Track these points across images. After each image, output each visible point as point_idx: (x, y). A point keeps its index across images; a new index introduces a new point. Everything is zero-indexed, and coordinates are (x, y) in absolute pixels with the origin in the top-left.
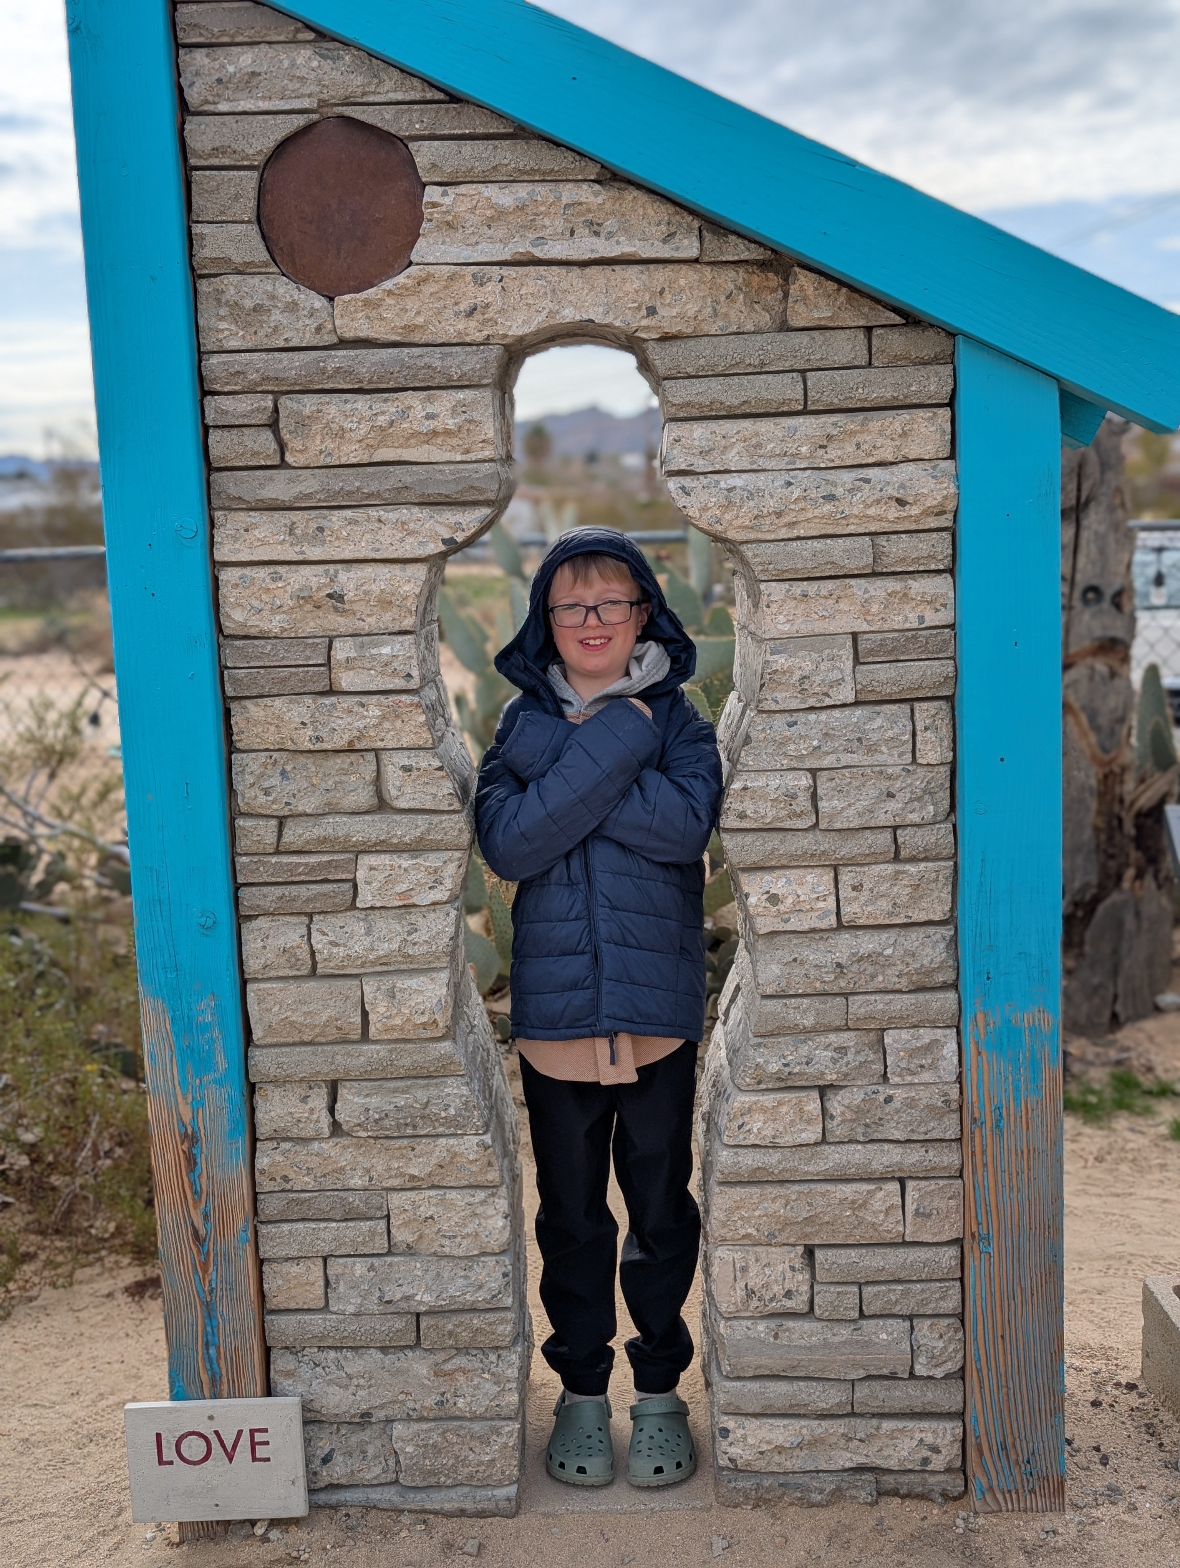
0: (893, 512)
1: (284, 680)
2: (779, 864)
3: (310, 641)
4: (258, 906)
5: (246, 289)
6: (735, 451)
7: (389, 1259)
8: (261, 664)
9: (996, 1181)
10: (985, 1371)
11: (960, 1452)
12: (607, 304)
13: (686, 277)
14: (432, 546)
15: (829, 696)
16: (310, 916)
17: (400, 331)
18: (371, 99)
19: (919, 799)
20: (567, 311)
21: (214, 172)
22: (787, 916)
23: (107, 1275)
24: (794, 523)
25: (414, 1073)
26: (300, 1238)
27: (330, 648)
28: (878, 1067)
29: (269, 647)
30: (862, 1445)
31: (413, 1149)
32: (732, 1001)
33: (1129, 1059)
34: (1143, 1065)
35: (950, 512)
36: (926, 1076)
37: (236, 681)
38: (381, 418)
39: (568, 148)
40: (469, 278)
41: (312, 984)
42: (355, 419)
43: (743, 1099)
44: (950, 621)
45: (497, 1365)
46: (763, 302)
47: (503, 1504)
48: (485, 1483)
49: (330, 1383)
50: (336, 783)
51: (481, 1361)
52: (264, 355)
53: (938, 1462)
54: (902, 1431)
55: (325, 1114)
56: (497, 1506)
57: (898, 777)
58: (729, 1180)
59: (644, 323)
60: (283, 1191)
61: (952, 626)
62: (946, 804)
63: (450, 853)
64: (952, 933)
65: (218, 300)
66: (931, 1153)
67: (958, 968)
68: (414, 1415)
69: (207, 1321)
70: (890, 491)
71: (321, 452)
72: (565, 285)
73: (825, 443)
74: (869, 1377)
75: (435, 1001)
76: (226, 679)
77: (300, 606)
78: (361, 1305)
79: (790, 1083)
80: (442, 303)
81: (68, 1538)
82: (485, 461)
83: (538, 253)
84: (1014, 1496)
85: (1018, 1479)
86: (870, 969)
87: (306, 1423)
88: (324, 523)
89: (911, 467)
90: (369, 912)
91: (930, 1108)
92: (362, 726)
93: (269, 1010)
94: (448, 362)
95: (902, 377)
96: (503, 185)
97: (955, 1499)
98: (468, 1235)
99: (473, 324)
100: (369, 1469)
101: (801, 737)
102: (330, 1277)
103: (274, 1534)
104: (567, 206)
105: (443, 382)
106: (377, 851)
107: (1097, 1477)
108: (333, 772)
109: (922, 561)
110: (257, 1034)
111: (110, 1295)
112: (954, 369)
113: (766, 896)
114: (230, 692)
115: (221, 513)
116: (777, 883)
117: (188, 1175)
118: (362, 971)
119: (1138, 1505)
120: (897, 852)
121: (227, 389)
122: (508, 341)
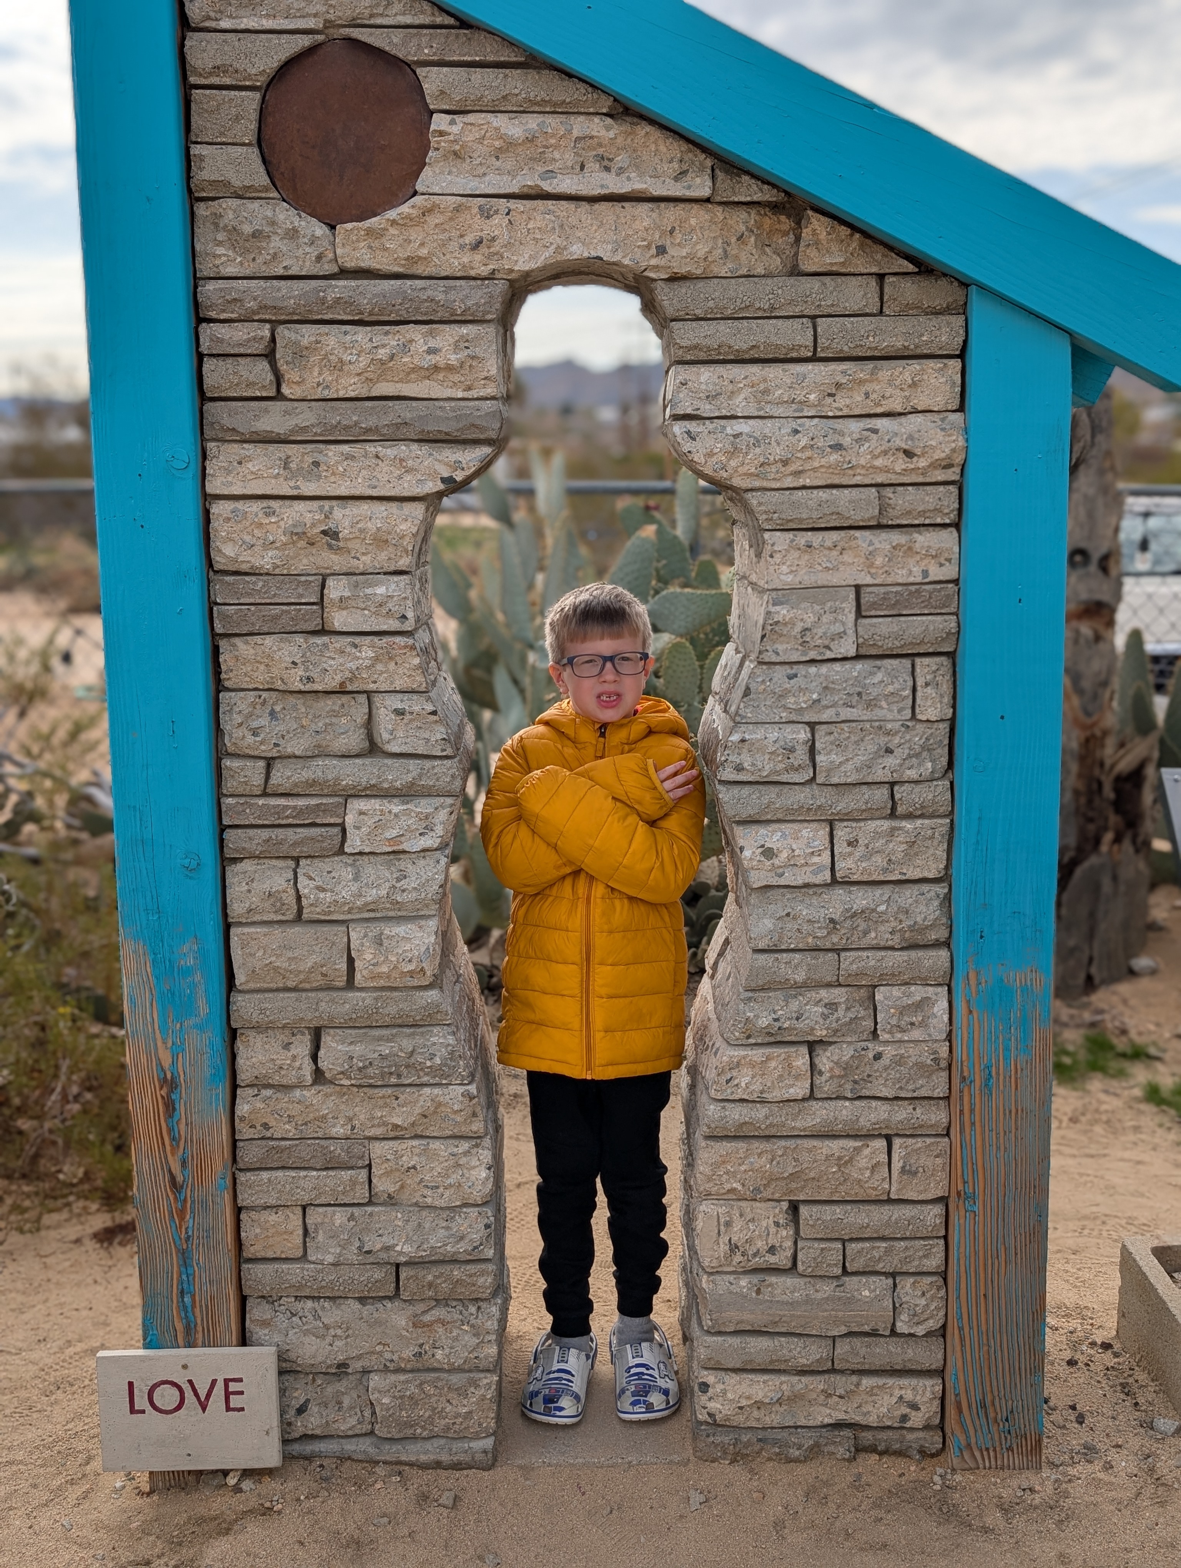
0: (901, 463)
1: (275, 618)
2: (775, 818)
3: (303, 578)
4: (244, 849)
5: (245, 214)
6: (742, 396)
7: (369, 1209)
8: (252, 601)
9: (983, 1140)
10: (966, 1330)
11: (939, 1410)
12: (616, 242)
13: (697, 216)
14: (431, 484)
15: (830, 649)
16: (297, 860)
17: (403, 262)
18: (379, 21)
19: (917, 755)
20: (575, 247)
21: (214, 91)
22: (781, 870)
23: (74, 1221)
24: (801, 472)
25: (399, 1021)
26: (279, 1187)
27: (323, 586)
28: (869, 1023)
29: (260, 584)
30: (841, 1401)
31: (397, 1099)
32: (721, 954)
33: (1103, 1021)
34: (1117, 1028)
35: (958, 465)
36: (916, 1034)
37: (225, 617)
38: (382, 351)
39: (580, 79)
40: (475, 210)
41: (297, 929)
42: (355, 352)
43: (732, 1053)
44: (954, 575)
45: (477, 1317)
46: (774, 245)
47: (479, 1457)
48: (461, 1435)
49: (306, 1333)
50: (326, 725)
51: (461, 1313)
52: (262, 282)
53: (917, 1419)
54: (881, 1388)
55: (307, 1061)
56: (473, 1458)
57: (897, 733)
58: (715, 1134)
59: (653, 262)
60: (263, 1138)
61: (956, 582)
62: (944, 761)
63: (442, 799)
64: (946, 890)
65: (216, 225)
66: (918, 1111)
67: (951, 926)
68: (391, 1366)
69: (183, 1269)
70: (898, 442)
71: (319, 384)
72: (573, 220)
73: (834, 391)
74: (850, 1334)
75: (423, 949)
76: (215, 615)
77: (294, 543)
78: (340, 1255)
79: (779, 1039)
80: (447, 235)
81: (35, 1486)
82: (486, 399)
83: (548, 187)
84: (992, 1454)
85: (996, 1438)
86: (863, 926)
87: (281, 1373)
88: (320, 458)
89: (919, 419)
90: (357, 857)
91: (920, 1065)
92: (354, 667)
93: (253, 955)
94: (452, 296)
95: (914, 326)
96: (513, 115)
97: (933, 1456)
98: (451, 1185)
99: (478, 257)
100: (344, 1419)
101: (800, 689)
102: (309, 1226)
103: (247, 1485)
104: (578, 139)
105: (447, 316)
106: (366, 796)
107: (1072, 1435)
108: (324, 714)
109: (928, 515)
110: (240, 978)
111: (78, 1241)
112: (966, 320)
113: (760, 850)
114: (219, 628)
115: (213, 444)
116: (772, 836)
117: (166, 1121)
118: (349, 917)
119: (1114, 1463)
120: (894, 808)
121: (223, 316)
122: (513, 276)
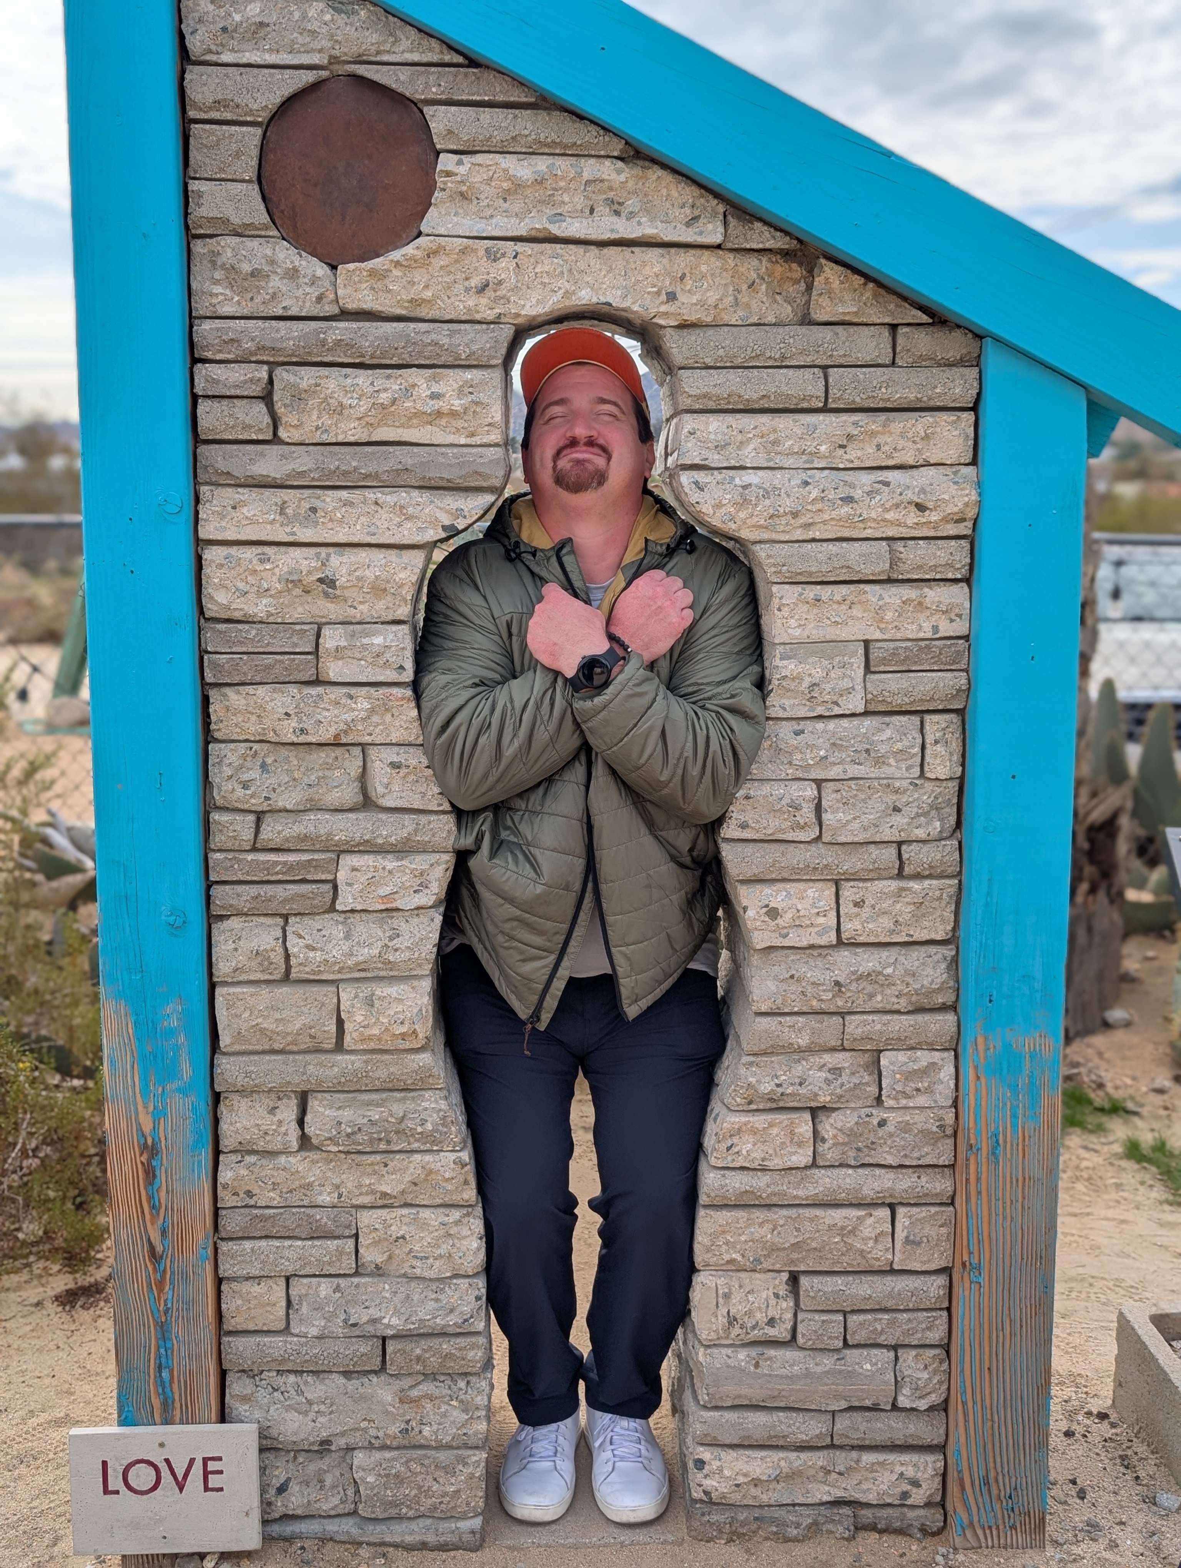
0: (912, 517)
1: (268, 668)
2: (779, 877)
3: (298, 627)
4: (231, 906)
5: (244, 253)
6: (751, 446)
7: (356, 1280)
8: (244, 649)
9: (990, 1209)
10: (970, 1404)
11: (940, 1487)
12: (625, 287)
13: (708, 262)
14: (431, 532)
15: (838, 705)
16: (286, 917)
17: (406, 304)
18: (385, 58)
19: (926, 814)
20: (583, 292)
21: (214, 126)
22: (785, 931)
23: (35, 1282)
24: (810, 524)
25: (390, 1085)
26: (262, 1257)
27: (318, 636)
28: (873, 1090)
29: (254, 632)
30: (841, 1478)
31: (386, 1165)
33: (1079, 1074)
34: (1094, 1082)
35: (970, 519)
36: (922, 1100)
37: (216, 666)
38: (383, 395)
39: (592, 122)
40: (482, 253)
41: (284, 990)
42: (355, 395)
43: (733, 1120)
44: (964, 631)
45: (466, 1393)
46: (784, 293)
47: (467, 1537)
48: (448, 1514)
49: (289, 1408)
50: (319, 778)
51: (450, 1388)
52: (260, 323)
53: (918, 1496)
54: (882, 1464)
55: (294, 1127)
56: (460, 1539)
57: (905, 791)
58: (715, 1203)
59: (663, 308)
60: (246, 1206)
61: (966, 638)
62: (953, 820)
63: (437, 856)
64: (954, 953)
65: (214, 263)
66: (924, 1179)
67: (958, 990)
68: (376, 1443)
69: (161, 1343)
70: (910, 495)
71: (317, 428)
72: (582, 265)
73: (845, 443)
74: (851, 1409)
75: (415, 1011)
76: (206, 664)
77: (289, 590)
78: (325, 1327)
79: (781, 1104)
80: (452, 277)
82: (490, 445)
83: (556, 230)
84: (995, 1532)
85: (999, 1515)
86: (869, 988)
87: (261, 1450)
88: (318, 504)
89: (931, 472)
90: (348, 915)
91: (925, 1133)
92: (349, 719)
93: (238, 1016)
94: (456, 340)
95: (927, 378)
96: (523, 156)
97: (934, 1534)
98: (441, 1256)
99: (484, 301)
100: (327, 1499)
101: (808, 746)
102: (292, 1298)
103: (224, 1567)
104: (588, 182)
105: (450, 360)
106: (360, 851)
107: (1075, 1512)
108: (317, 767)
109: (939, 569)
110: (225, 1040)
111: (38, 1304)
112: (980, 372)
113: (764, 910)
114: (209, 677)
115: (207, 488)
116: (776, 896)
117: (145, 1188)
118: (339, 976)
119: (1119, 1542)
120: (901, 868)
121: (219, 357)
122: (519, 321)
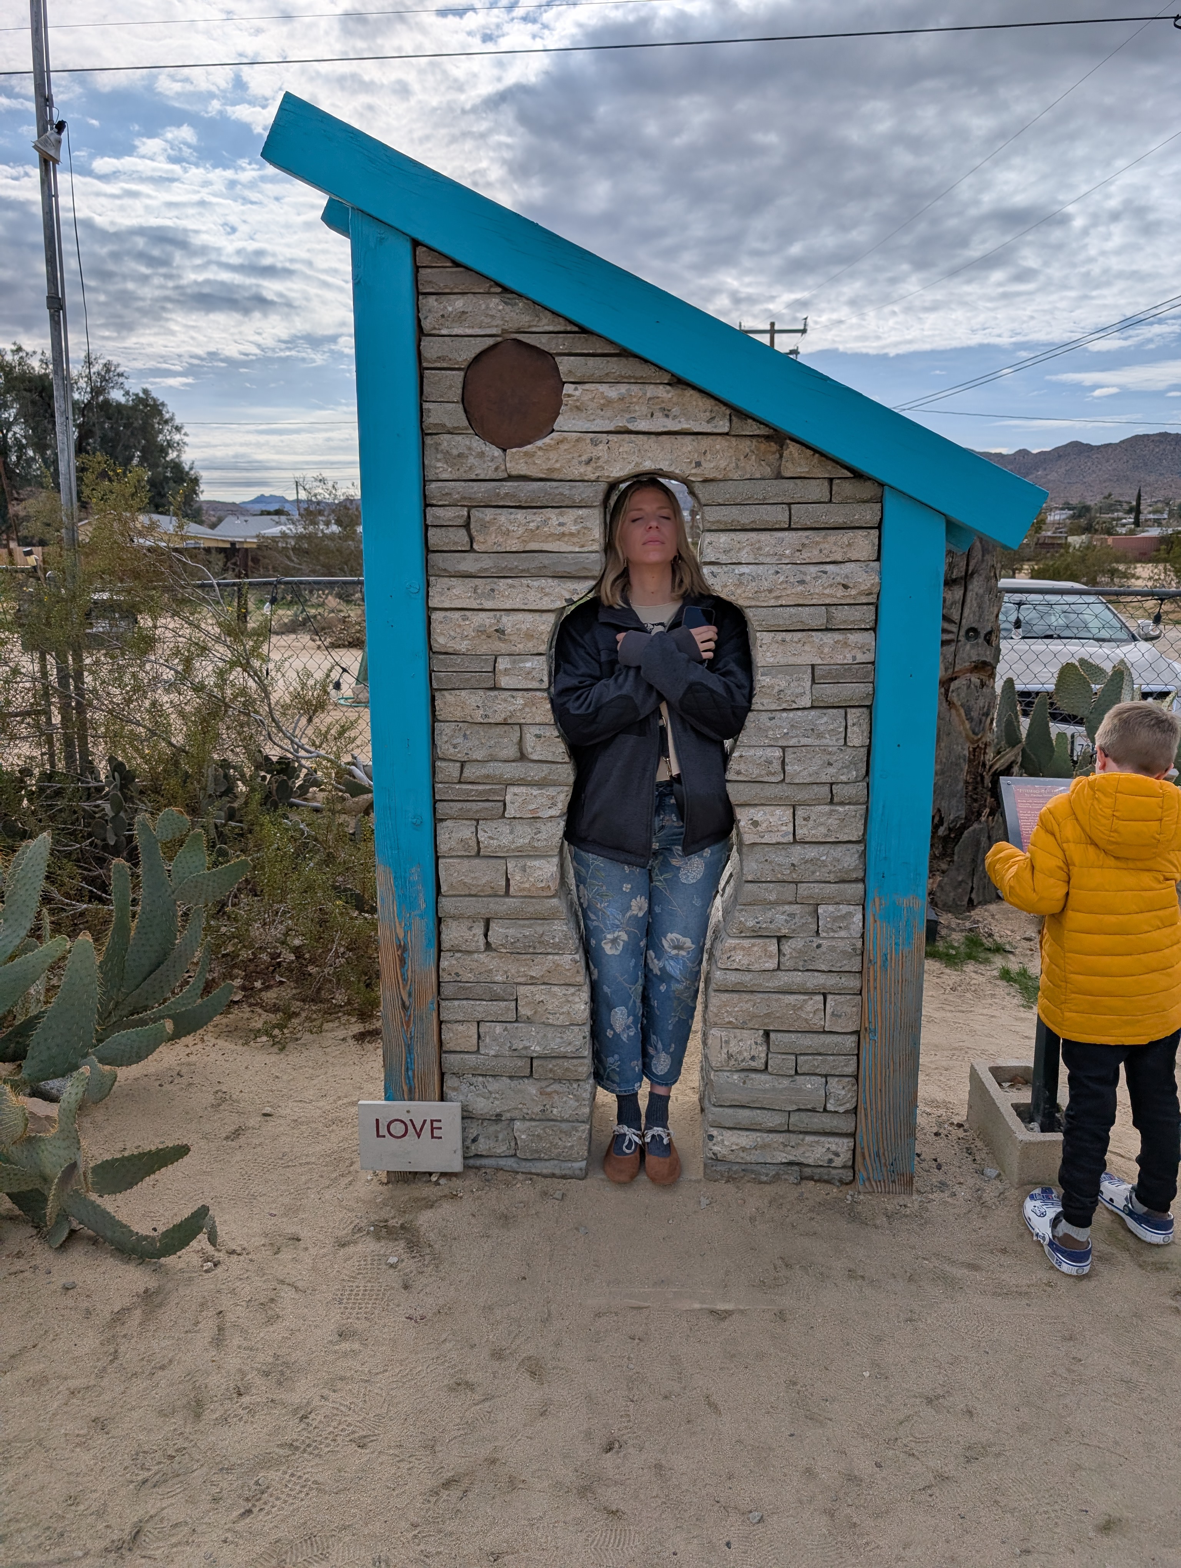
0: (840, 592)
1: (469, 680)
2: (760, 803)
3: (484, 657)
4: (447, 814)
5: (454, 443)
6: (745, 551)
7: (516, 1025)
8: (454, 669)
9: (881, 998)
10: (869, 1110)
11: (852, 1157)
13: (720, 444)
14: (559, 602)
15: (795, 703)
16: (478, 821)
17: (545, 472)
18: (534, 329)
20: (647, 462)
21: (437, 371)
22: (763, 834)
23: (342, 1027)
24: (779, 597)
25: (535, 916)
26: (464, 1010)
27: (495, 662)
28: (814, 926)
29: (459, 660)
30: (793, 1150)
31: (533, 961)
32: (728, 882)
33: (977, 928)
34: (987, 933)
35: (875, 593)
36: (843, 934)
37: (439, 679)
38: (532, 524)
39: (652, 363)
40: (588, 441)
41: (477, 861)
42: (516, 524)
43: (731, 941)
44: (872, 659)
45: (577, 1091)
46: (766, 460)
47: (577, 1172)
48: (567, 1159)
49: (478, 1095)
50: (496, 743)
51: (568, 1088)
52: (463, 483)
53: (838, 1162)
54: (817, 1142)
55: (482, 937)
56: (574, 1172)
57: (835, 753)
58: (721, 988)
59: (693, 471)
60: (455, 981)
61: (873, 663)
62: (864, 771)
63: (562, 787)
64: (863, 848)
65: (437, 449)
66: (843, 979)
67: (865, 870)
68: (527, 1117)
69: (408, 1055)
70: (839, 579)
71: (495, 543)
72: (646, 447)
73: (801, 548)
74: (799, 1110)
75: (549, 875)
76: (433, 678)
77: (479, 636)
78: (499, 1051)
79: (759, 934)
80: (571, 456)
81: (322, 1176)
82: (593, 552)
83: (631, 427)
84: (883, 1184)
85: (886, 1175)
86: (812, 868)
87: (463, 1118)
88: (495, 587)
89: (853, 565)
90: (512, 820)
91: (844, 952)
92: (512, 709)
93: (451, 875)
94: (573, 492)
95: (850, 510)
96: (611, 384)
97: (847, 1184)
98: (563, 1013)
99: (589, 469)
100: (499, 1147)
101: (777, 726)
102: (481, 1033)
103: (443, 1181)
104: (650, 399)
105: (570, 504)
106: (518, 784)
107: (934, 1176)
108: (494, 736)
109: (856, 623)
110: (444, 889)
111: (344, 1039)
112: (882, 506)
113: (751, 822)
114: (435, 686)
115: (433, 578)
116: (758, 814)
117: (400, 969)
118: (507, 854)
119: (957, 1193)
120: (832, 799)
121: (440, 503)
122: (610, 480)
